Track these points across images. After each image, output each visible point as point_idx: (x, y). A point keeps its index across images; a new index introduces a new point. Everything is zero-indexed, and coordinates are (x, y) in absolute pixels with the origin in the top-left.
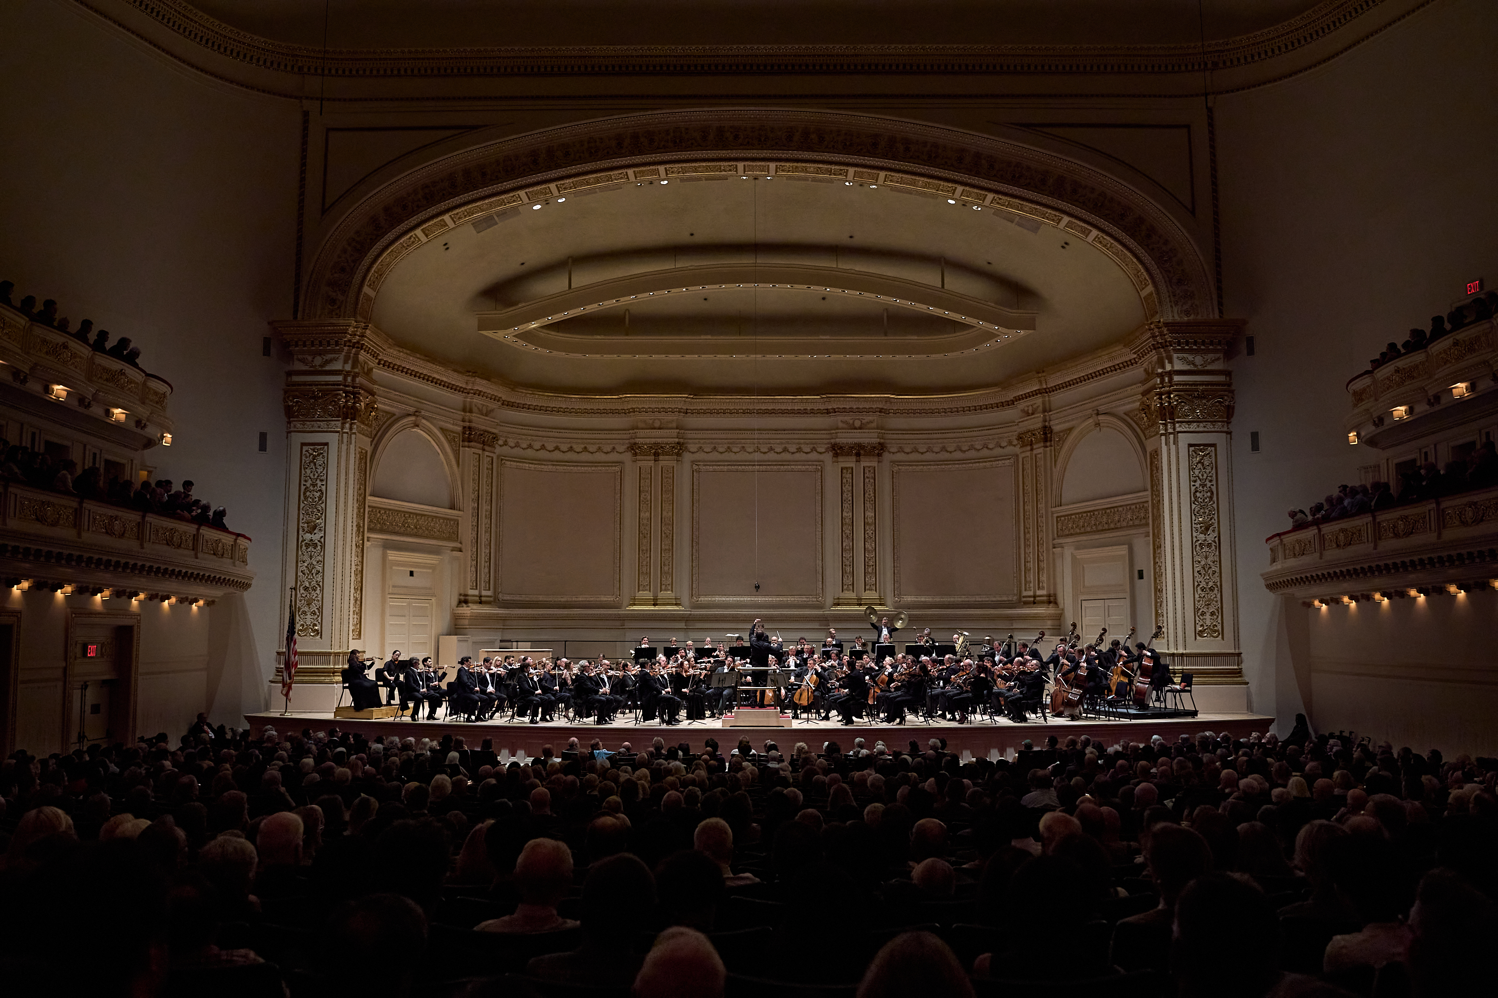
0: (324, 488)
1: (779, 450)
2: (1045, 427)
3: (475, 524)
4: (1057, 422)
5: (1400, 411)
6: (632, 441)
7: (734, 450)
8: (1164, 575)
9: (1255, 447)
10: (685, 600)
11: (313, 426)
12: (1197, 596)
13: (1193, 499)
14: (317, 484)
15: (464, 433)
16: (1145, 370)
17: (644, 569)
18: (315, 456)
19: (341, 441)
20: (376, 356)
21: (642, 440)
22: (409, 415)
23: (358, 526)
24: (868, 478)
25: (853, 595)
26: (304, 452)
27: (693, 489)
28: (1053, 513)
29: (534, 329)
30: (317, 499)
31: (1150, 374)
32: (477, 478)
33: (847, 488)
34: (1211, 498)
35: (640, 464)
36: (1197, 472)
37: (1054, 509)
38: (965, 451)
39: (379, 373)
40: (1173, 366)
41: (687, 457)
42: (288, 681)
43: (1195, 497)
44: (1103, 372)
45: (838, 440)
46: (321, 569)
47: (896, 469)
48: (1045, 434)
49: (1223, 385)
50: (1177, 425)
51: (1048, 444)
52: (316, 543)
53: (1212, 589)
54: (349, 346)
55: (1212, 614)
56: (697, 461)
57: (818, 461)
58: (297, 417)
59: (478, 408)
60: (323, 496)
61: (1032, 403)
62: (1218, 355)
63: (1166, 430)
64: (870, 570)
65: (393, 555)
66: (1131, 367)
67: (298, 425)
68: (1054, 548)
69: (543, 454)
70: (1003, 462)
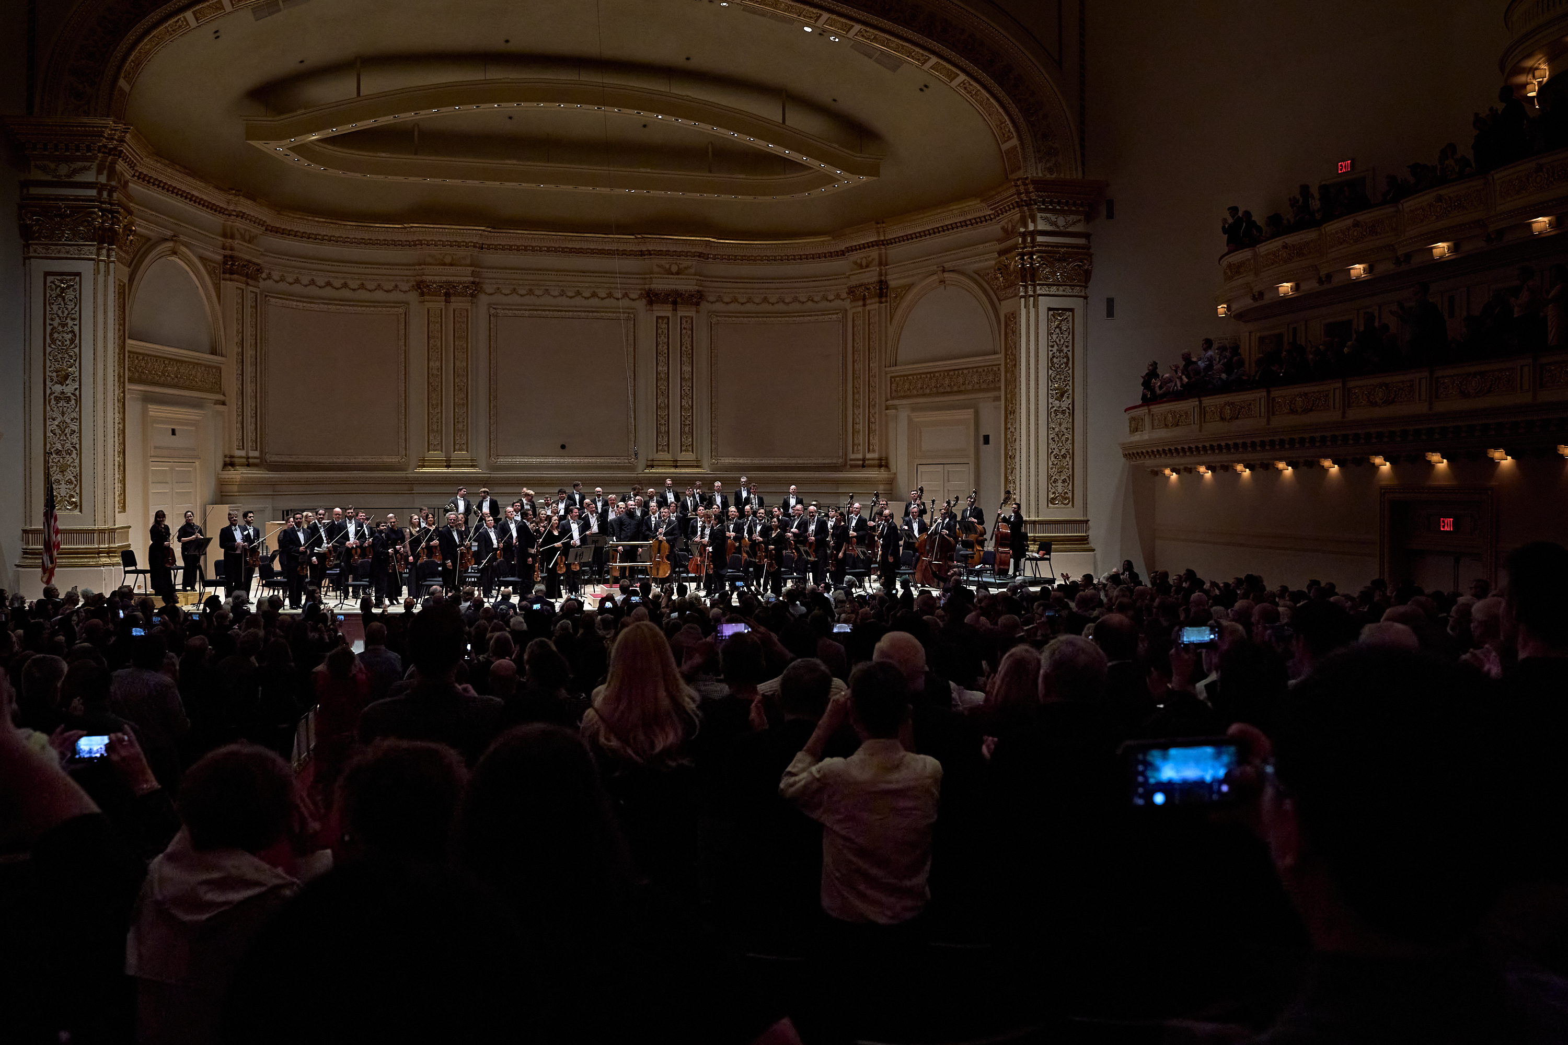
0: (76, 329)
1: (587, 294)
2: (881, 282)
3: (239, 372)
4: (894, 276)
5: (1286, 287)
6: (418, 278)
7: (537, 292)
8: (1018, 441)
9: (1110, 313)
10: (483, 461)
11: (59, 252)
12: (1050, 463)
13: (1050, 364)
14: (67, 324)
15: (225, 263)
16: (1003, 228)
17: (435, 427)
18: (63, 289)
19: (97, 272)
20: (132, 166)
21: (430, 278)
22: (167, 240)
23: (119, 376)
24: (685, 328)
25: (667, 457)
26: (48, 284)
27: (490, 336)
28: (886, 373)
29: (312, 142)
30: (68, 342)
31: (1008, 233)
32: (240, 317)
33: (663, 339)
34: (1067, 364)
35: (428, 305)
36: (1054, 336)
37: (887, 369)
38: (788, 303)
39: (135, 187)
40: (1035, 226)
41: (483, 299)
42: (50, 566)
43: (1052, 362)
44: (954, 226)
45: (653, 286)
46: (76, 428)
47: (714, 320)
48: (881, 289)
49: (1083, 248)
50: (1038, 288)
51: (884, 300)
52: (69, 397)
53: (1064, 456)
54: (104, 153)
55: (1064, 481)
56: (494, 304)
57: (632, 309)
58: (38, 238)
59: (241, 234)
60: (76, 337)
61: (865, 255)
62: (1079, 217)
63: (1026, 292)
64: (687, 429)
65: (154, 410)
66: (984, 223)
67: (40, 249)
68: (887, 409)
69: (312, 290)
70: (830, 316)
